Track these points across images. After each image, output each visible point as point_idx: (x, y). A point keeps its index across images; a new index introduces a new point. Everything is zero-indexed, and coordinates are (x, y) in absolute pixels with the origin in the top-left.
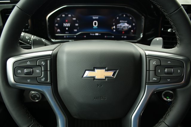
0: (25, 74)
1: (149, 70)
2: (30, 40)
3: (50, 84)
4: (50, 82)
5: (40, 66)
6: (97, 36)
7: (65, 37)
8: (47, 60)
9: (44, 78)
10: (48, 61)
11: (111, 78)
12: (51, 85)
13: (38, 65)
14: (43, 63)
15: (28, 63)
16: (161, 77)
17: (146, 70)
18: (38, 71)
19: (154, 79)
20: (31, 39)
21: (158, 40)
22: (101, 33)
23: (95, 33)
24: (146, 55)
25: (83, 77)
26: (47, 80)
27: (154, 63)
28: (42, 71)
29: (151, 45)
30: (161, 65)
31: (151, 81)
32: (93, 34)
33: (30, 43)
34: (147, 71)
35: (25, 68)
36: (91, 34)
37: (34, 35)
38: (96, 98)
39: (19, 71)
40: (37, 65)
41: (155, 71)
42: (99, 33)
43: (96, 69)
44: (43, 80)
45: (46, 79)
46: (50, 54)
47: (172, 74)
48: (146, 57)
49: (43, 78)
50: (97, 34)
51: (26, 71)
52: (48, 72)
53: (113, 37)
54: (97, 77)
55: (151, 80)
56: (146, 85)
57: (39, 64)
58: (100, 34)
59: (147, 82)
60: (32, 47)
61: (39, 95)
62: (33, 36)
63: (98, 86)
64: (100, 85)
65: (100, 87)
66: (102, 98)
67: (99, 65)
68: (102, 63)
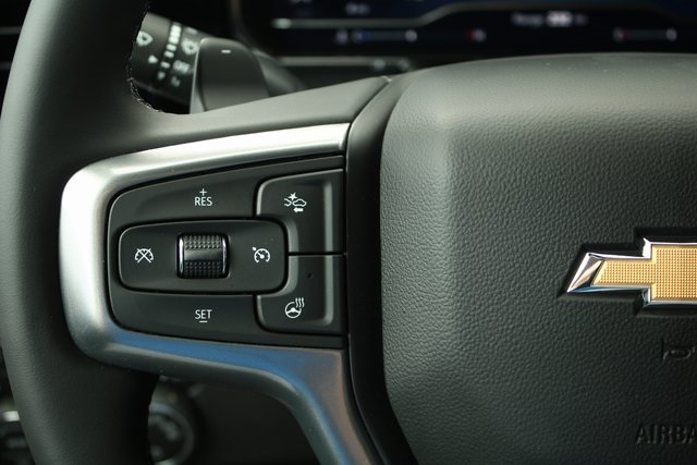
0: (180, 275)
2: (161, 57)
3: (337, 341)
4: (338, 329)
5: (275, 220)
6: (559, 29)
7: (342, 37)
8: (318, 184)
9: (300, 301)
10: (328, 192)
12: (344, 347)
13: (263, 218)
14: (295, 203)
15: (197, 201)
18: (260, 254)
20: (165, 49)
23: (544, 12)
25: (562, 291)
26: (321, 313)
28: (287, 254)
32: (535, 20)
33: (161, 75)
35: (182, 236)
36: (520, 19)
37: (185, 22)
38: (647, 428)
39: (144, 254)
40: (254, 216)
43: (648, 243)
44: (293, 311)
45: (315, 308)
46: (336, 147)
49: (291, 297)
50: (560, 19)
51: (188, 254)
52: (329, 259)
54: (654, 296)
57: (271, 211)
58: (581, 19)
60: (195, 102)
61: (179, 426)
62: (176, 30)
63: (666, 354)
64: (676, 347)
65: (676, 355)
66: (685, 432)
67: (674, 215)
68: (691, 199)
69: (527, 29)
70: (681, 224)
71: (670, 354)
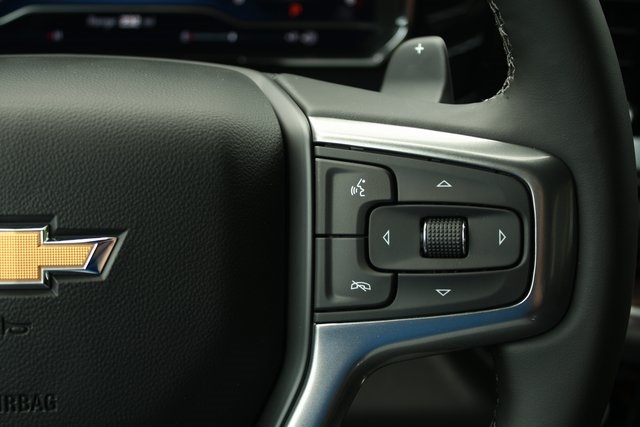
1: (328, 235)
11: (83, 280)
16: (395, 272)
17: (315, 236)
19: (357, 285)
21: (419, 49)
22: (158, 17)
23: (117, 16)
24: (314, 144)
27: (353, 191)
29: (386, 87)
30: (394, 200)
31: (338, 299)
32: (109, 23)
34: (319, 239)
36: (94, 21)
41: (363, 235)
42: (143, 15)
47: (463, 256)
48: (313, 156)
50: (131, 22)
53: (232, 37)
55: (341, 294)
56: (313, 322)
59: (318, 305)
63: (7, 331)
64: (17, 324)
65: (16, 332)
66: (29, 402)
67: (9, 203)
68: (25, 188)
69: (101, 30)
70: (16, 212)
71: (10, 331)
